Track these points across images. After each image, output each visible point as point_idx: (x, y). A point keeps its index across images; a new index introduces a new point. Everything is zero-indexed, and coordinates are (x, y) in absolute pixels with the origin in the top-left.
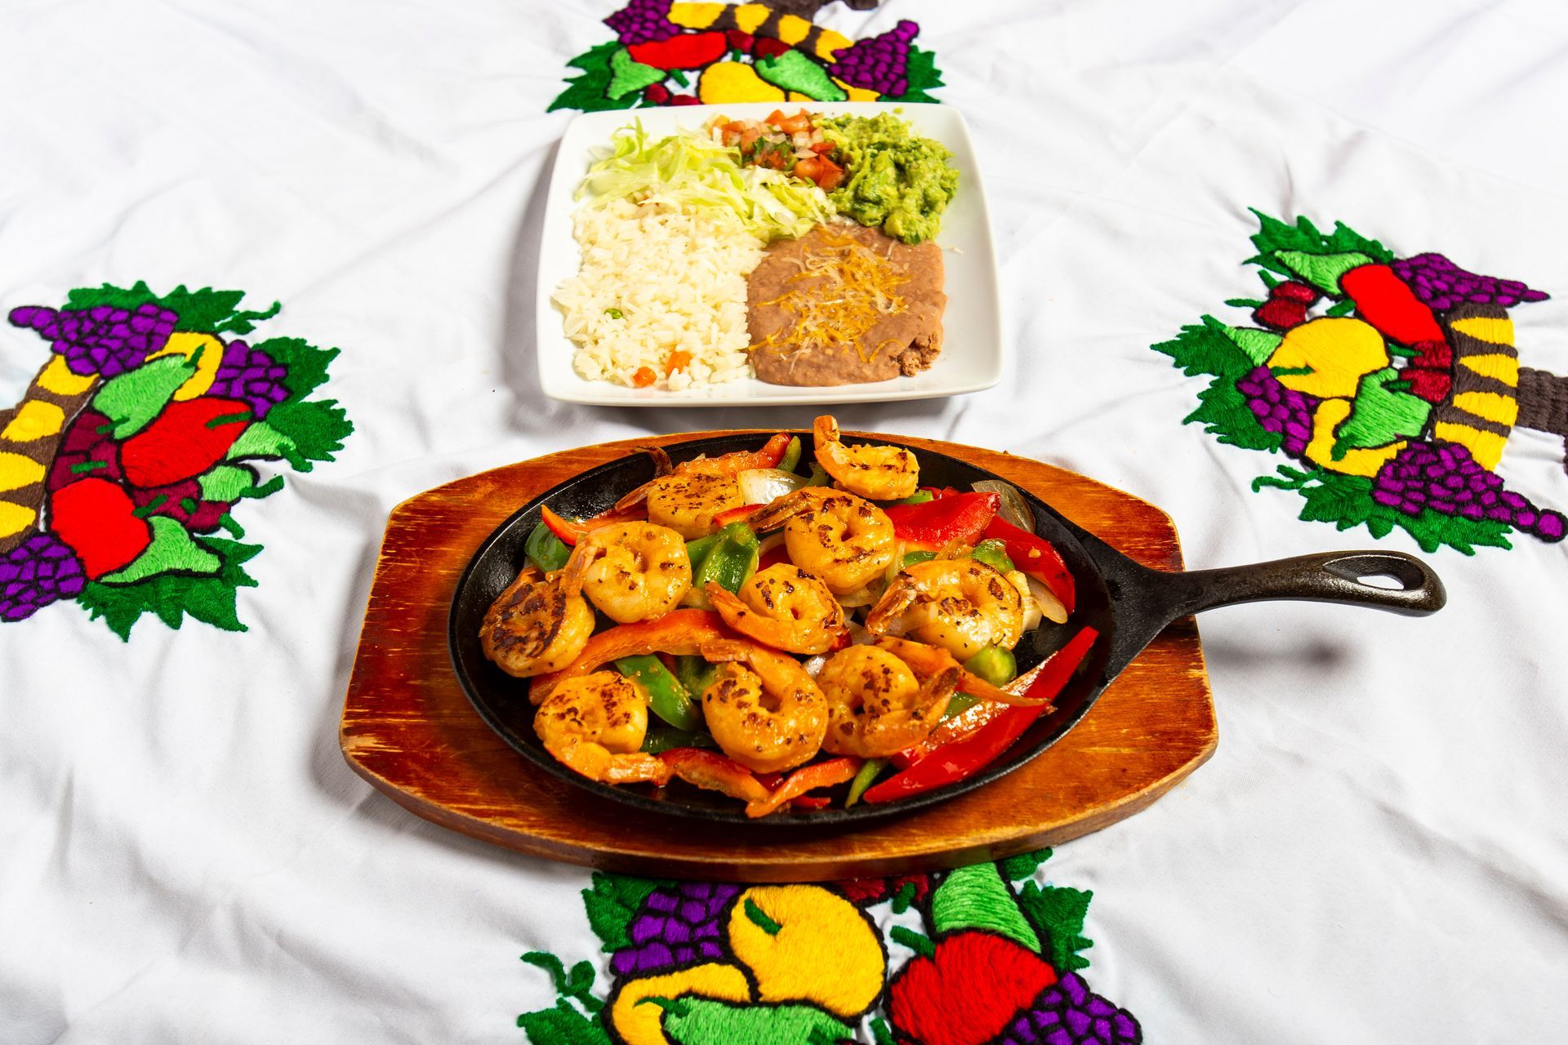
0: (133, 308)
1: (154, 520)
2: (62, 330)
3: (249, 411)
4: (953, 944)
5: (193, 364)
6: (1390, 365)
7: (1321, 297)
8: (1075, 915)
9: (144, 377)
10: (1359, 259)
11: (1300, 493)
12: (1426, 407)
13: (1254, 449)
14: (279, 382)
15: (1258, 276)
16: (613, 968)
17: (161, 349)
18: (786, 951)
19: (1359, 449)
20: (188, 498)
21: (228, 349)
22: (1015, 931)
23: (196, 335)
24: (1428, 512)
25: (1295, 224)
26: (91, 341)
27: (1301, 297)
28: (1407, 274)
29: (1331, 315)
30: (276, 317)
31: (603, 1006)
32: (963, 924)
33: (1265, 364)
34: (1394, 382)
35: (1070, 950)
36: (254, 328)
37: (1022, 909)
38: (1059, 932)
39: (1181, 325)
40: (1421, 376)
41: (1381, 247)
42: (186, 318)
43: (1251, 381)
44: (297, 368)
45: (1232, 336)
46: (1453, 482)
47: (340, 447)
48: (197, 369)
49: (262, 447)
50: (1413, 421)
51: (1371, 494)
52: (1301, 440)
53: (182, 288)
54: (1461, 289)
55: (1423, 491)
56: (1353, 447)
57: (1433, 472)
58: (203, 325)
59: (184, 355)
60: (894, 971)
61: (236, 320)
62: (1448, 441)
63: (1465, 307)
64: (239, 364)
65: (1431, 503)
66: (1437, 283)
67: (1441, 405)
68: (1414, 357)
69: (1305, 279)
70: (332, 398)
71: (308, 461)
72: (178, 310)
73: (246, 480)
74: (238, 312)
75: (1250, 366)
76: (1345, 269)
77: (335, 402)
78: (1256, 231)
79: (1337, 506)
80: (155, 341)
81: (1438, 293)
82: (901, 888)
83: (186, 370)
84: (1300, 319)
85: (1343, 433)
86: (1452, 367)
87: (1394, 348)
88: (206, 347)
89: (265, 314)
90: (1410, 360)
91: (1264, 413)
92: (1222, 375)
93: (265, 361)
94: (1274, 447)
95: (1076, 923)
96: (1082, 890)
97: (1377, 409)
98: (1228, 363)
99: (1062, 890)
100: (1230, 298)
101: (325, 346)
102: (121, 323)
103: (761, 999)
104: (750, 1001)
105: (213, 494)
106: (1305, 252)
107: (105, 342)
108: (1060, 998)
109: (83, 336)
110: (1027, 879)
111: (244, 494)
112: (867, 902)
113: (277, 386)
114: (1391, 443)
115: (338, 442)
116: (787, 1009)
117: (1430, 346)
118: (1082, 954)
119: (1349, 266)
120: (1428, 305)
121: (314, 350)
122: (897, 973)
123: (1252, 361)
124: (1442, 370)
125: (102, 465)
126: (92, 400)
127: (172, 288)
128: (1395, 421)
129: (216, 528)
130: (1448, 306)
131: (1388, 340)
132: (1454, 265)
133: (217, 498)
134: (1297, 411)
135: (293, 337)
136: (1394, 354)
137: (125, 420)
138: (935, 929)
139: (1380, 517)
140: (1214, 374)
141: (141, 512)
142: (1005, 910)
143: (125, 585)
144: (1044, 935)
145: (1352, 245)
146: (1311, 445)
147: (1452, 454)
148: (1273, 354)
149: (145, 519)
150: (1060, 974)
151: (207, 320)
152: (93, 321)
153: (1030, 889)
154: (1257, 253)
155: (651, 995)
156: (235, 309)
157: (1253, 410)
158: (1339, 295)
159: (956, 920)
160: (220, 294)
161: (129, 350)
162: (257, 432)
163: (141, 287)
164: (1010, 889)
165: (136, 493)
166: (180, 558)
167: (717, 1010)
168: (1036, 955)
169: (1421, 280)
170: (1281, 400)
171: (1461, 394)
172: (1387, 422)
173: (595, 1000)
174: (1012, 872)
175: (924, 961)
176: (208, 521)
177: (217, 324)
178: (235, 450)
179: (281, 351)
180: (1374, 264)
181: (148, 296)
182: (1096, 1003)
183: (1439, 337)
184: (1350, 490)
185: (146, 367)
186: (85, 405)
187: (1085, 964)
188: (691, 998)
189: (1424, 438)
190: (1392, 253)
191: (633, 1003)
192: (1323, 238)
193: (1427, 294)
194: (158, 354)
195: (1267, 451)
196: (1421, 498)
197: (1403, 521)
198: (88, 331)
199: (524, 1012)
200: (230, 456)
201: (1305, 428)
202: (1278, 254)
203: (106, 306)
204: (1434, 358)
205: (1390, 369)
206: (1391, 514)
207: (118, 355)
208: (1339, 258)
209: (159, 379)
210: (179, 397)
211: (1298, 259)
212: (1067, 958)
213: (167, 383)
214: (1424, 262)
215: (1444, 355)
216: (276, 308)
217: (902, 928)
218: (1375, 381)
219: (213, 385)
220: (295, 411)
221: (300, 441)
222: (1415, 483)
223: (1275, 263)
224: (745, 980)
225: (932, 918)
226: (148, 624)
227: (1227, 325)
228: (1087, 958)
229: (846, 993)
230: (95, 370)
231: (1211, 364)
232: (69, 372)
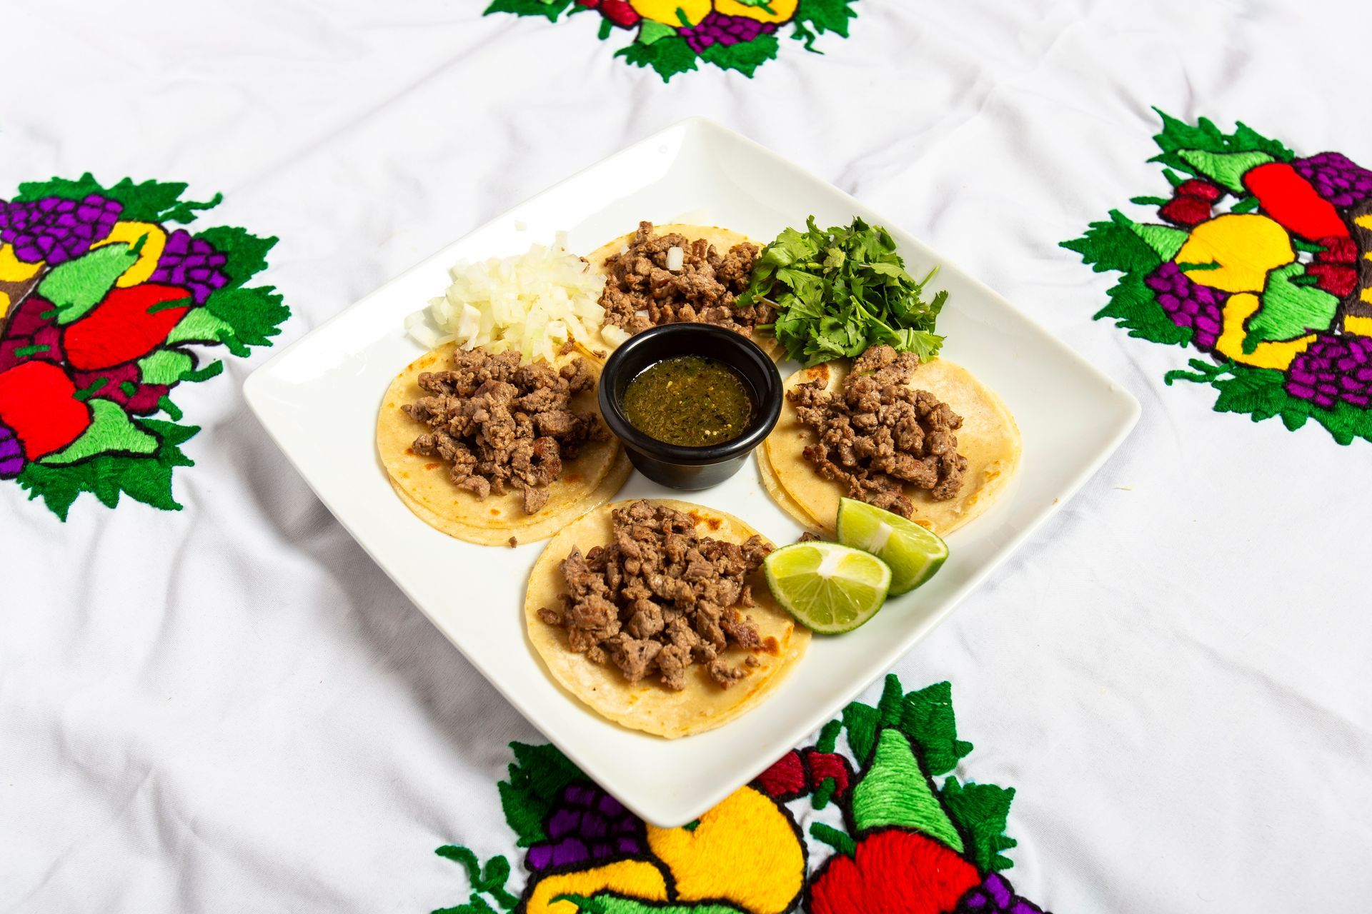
0: (80, 198)
1: (95, 402)
2: (10, 220)
3: (190, 297)
4: (874, 842)
5: (136, 252)
6: (1296, 260)
7: (1225, 194)
8: (998, 813)
9: (88, 265)
10: (1261, 158)
11: (1213, 385)
12: (1334, 301)
13: (1165, 343)
14: (219, 269)
15: (1162, 175)
16: (528, 863)
17: (105, 237)
18: (705, 847)
19: (1270, 342)
20: (128, 381)
21: (170, 238)
22: (937, 830)
23: (139, 225)
24: (1340, 405)
25: (1195, 124)
26: (38, 230)
27: (1205, 195)
28: (1308, 172)
29: (1235, 211)
30: (217, 207)
31: (517, 903)
32: (884, 822)
33: (1172, 260)
34: (1301, 277)
35: (994, 849)
36: (196, 218)
37: (944, 807)
38: (982, 831)
39: (1089, 222)
40: (1328, 271)
41: (1282, 146)
42: (131, 209)
43: (1159, 276)
44: (236, 255)
45: (1139, 232)
46: (1363, 375)
47: (277, 332)
48: (140, 257)
49: (201, 332)
50: (1322, 314)
51: (1283, 387)
52: (1212, 334)
53: (128, 180)
54: (1362, 186)
55: (1334, 384)
56: (1264, 341)
57: (1344, 365)
58: (147, 215)
59: (128, 243)
60: (814, 870)
61: (179, 209)
62: (1357, 334)
63: (1366, 203)
64: (181, 252)
65: (1343, 396)
66: (1338, 181)
67: (1348, 299)
68: (1320, 252)
69: (1209, 178)
70: (270, 285)
71: (246, 346)
72: (121, 199)
73: (186, 364)
74: (180, 202)
75: (1158, 262)
76: (1248, 168)
77: (273, 288)
78: (1159, 130)
79: (1251, 398)
80: (100, 229)
81: (1341, 191)
82: (821, 782)
83: (127, 257)
84: (1205, 216)
85: (1254, 326)
86: (1358, 262)
87: (1299, 244)
88: (149, 235)
89: (207, 204)
90: (1315, 256)
91: (1174, 308)
92: (1130, 271)
93: (207, 250)
94: (1184, 341)
95: (999, 822)
96: (1004, 787)
97: (1286, 304)
98: (1137, 259)
99: (984, 787)
100: (1135, 196)
101: (263, 235)
102: (67, 212)
103: (678, 898)
104: (667, 900)
105: (152, 377)
106: (1208, 151)
107: (51, 231)
108: (984, 901)
109: (30, 225)
110: (948, 774)
111: (184, 377)
112: (786, 797)
113: (216, 272)
114: (1301, 337)
115: (275, 327)
116: (705, 908)
117: (1336, 242)
118: (1006, 853)
119: (1251, 165)
120: (1331, 202)
121: (253, 239)
122: (816, 871)
123: (1160, 257)
124: (1348, 265)
125: (45, 349)
126: (37, 286)
127: (118, 180)
128: (1304, 314)
129: (154, 410)
130: (1351, 203)
131: (1293, 235)
132: (1353, 164)
133: (156, 381)
134: (1206, 305)
135: (233, 225)
136: (1300, 250)
137: (68, 305)
138: (856, 826)
139: (1293, 410)
140: (1122, 270)
141: (83, 394)
142: (927, 808)
143: (63, 466)
144: (967, 835)
145: (1253, 144)
146: (1221, 339)
147: (1363, 348)
148: (1180, 250)
149: (85, 402)
150: (984, 876)
151: (151, 210)
152: (42, 211)
153: (951, 786)
154: (1160, 152)
155: (566, 893)
156: (179, 199)
157: (1162, 305)
158: (1243, 193)
159: (877, 817)
160: (164, 186)
161: (74, 240)
162: (197, 317)
163: (88, 178)
164: (932, 785)
165: (77, 375)
166: (118, 439)
167: (634, 909)
168: (959, 854)
169: (1323, 177)
170: (1189, 296)
171: (1368, 288)
172: (1296, 316)
173: (510, 897)
174: (933, 768)
175: (845, 859)
176: (147, 404)
177: (160, 214)
178: (175, 335)
179: (222, 240)
180: (1276, 163)
181: (93, 188)
182: (1020, 906)
183: (1345, 233)
184: (1263, 383)
185: (90, 255)
186: (30, 291)
187: (1009, 864)
188: (607, 896)
189: (1334, 332)
190: (1293, 152)
191: (548, 901)
192: (1224, 137)
193: (1329, 192)
194: (102, 242)
195: (1178, 345)
196: (1334, 391)
197: (1317, 413)
198: (35, 221)
199: (437, 908)
200: (170, 340)
201: (1215, 321)
202: (1181, 153)
203: (54, 197)
204: (1340, 253)
205: (1296, 264)
206: (1305, 407)
207: (64, 243)
208: (1242, 156)
209: (102, 266)
210: (123, 283)
211: (1201, 158)
212: (990, 858)
213: (111, 270)
214: (1325, 160)
215: (1350, 251)
216: (218, 199)
217: (822, 824)
218: (1282, 276)
219: (155, 272)
220: (234, 297)
221: (238, 327)
222: (1327, 377)
223: (1179, 162)
224: (662, 879)
225: (852, 815)
226: (85, 504)
227: (1134, 221)
228: (1010, 858)
229: (765, 893)
230: (41, 257)
231: (1120, 260)
232: (16, 260)
